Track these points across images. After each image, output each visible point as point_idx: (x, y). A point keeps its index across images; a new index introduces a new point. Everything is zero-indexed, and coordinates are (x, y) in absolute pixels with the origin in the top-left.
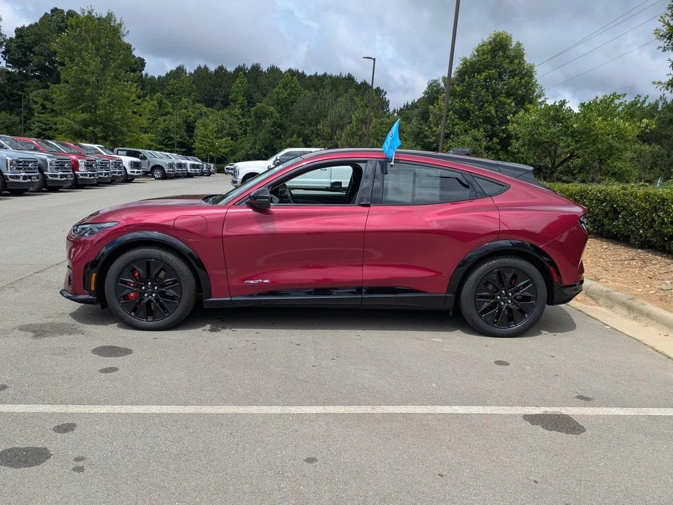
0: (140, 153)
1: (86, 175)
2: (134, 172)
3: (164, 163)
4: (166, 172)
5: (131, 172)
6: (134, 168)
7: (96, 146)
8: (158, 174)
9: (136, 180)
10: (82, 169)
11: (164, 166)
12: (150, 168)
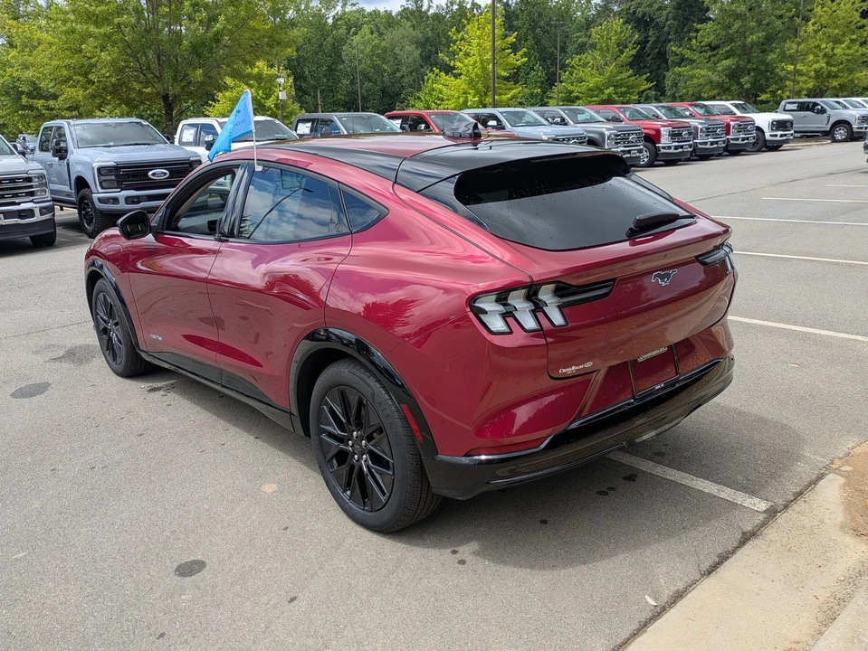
0: (817, 104)
1: (670, 148)
2: (776, 136)
3: (852, 115)
4: (855, 130)
5: (771, 136)
6: (777, 129)
7: (728, 104)
8: (841, 133)
9: (785, 146)
10: (665, 140)
11: (852, 121)
12: (829, 126)
